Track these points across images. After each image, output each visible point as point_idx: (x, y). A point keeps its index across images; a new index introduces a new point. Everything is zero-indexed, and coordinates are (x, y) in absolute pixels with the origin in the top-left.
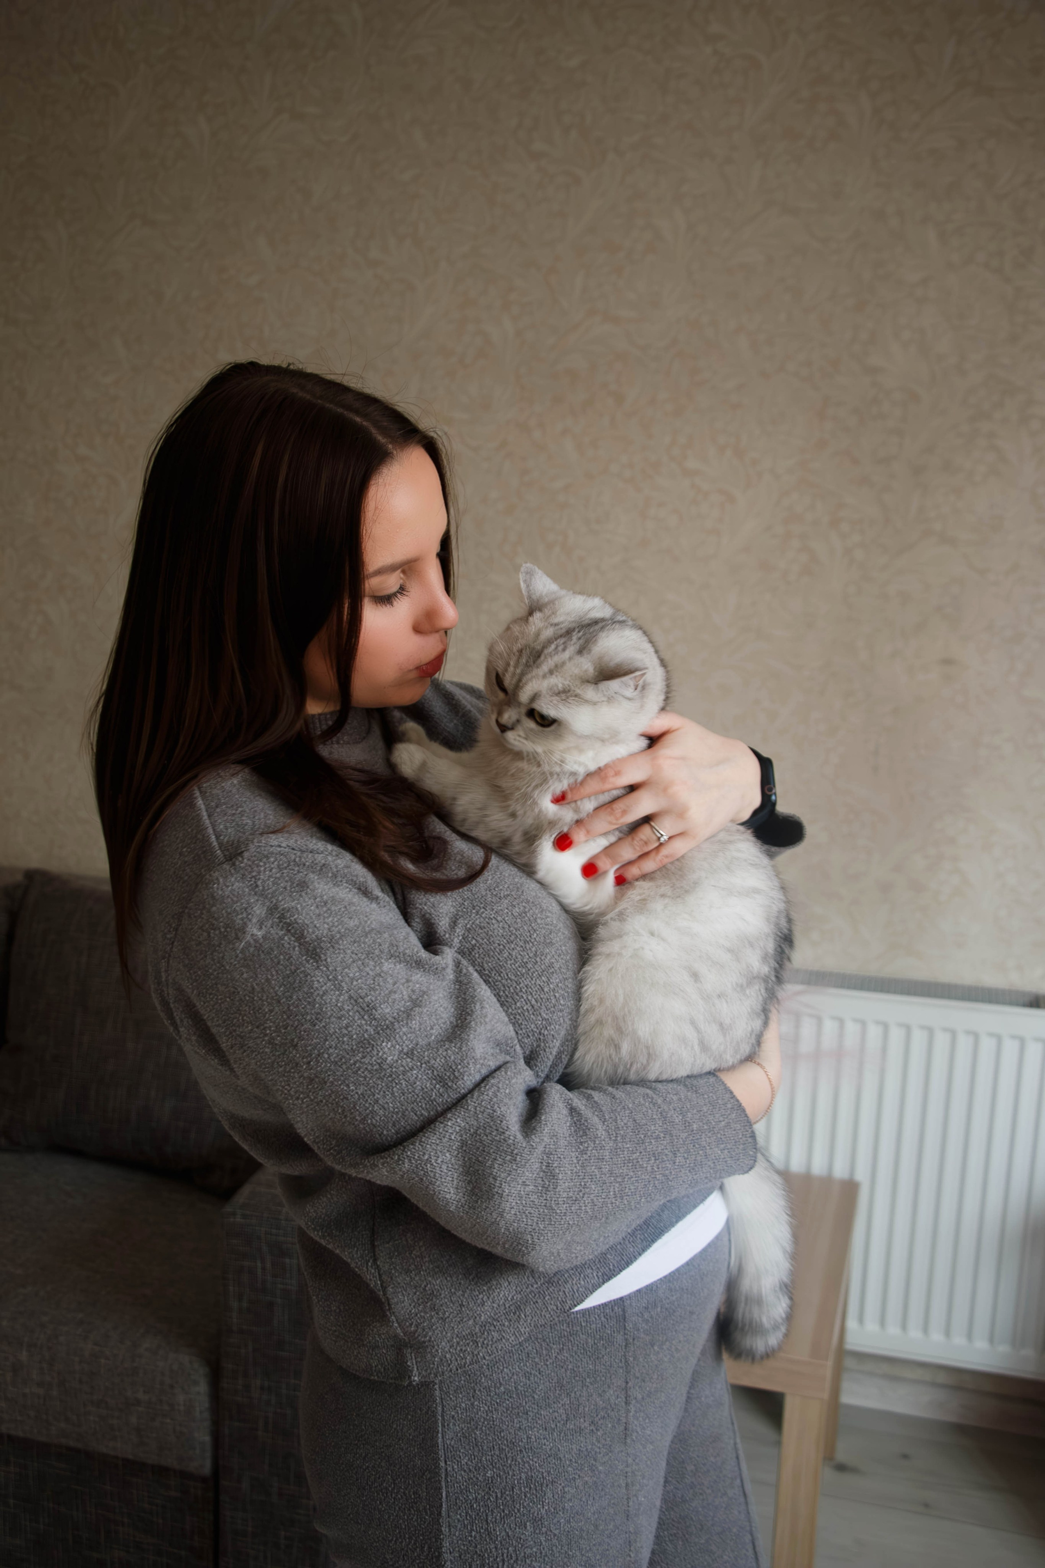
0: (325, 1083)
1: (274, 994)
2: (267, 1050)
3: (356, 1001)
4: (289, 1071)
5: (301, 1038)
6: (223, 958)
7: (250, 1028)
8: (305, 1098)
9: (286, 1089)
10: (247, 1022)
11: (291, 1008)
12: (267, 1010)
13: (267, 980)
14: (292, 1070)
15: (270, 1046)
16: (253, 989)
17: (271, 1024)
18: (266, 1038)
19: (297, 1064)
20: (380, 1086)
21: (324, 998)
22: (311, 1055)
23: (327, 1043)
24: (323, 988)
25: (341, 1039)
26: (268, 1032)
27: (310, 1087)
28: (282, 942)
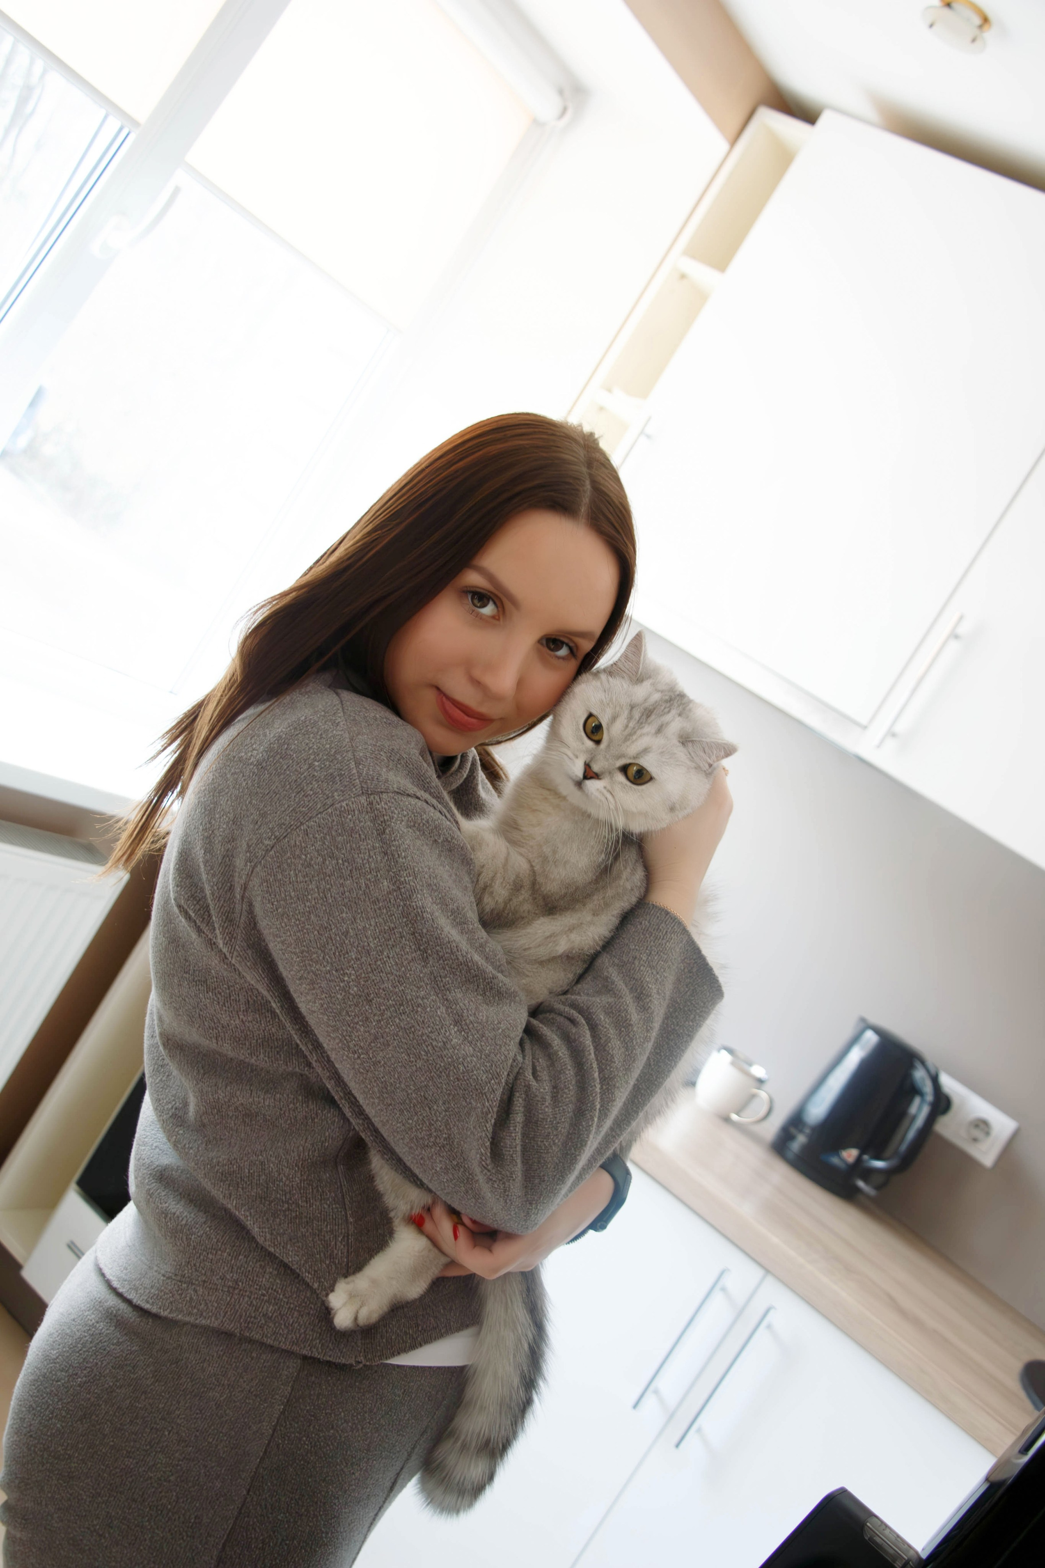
0: (389, 1045)
1: (366, 944)
2: (339, 996)
3: (435, 978)
4: (357, 1023)
5: (377, 995)
6: (329, 890)
7: (328, 968)
8: (363, 1054)
9: (346, 1039)
10: (328, 962)
11: (379, 963)
12: (354, 957)
13: (364, 927)
14: (360, 1023)
15: (343, 994)
16: (348, 932)
17: (353, 972)
18: (342, 985)
19: (367, 1018)
20: (438, 1066)
21: (412, 964)
22: (382, 1015)
23: (402, 1008)
24: (413, 955)
25: (415, 1008)
26: (346, 979)
27: (373, 1045)
28: (390, 896)
